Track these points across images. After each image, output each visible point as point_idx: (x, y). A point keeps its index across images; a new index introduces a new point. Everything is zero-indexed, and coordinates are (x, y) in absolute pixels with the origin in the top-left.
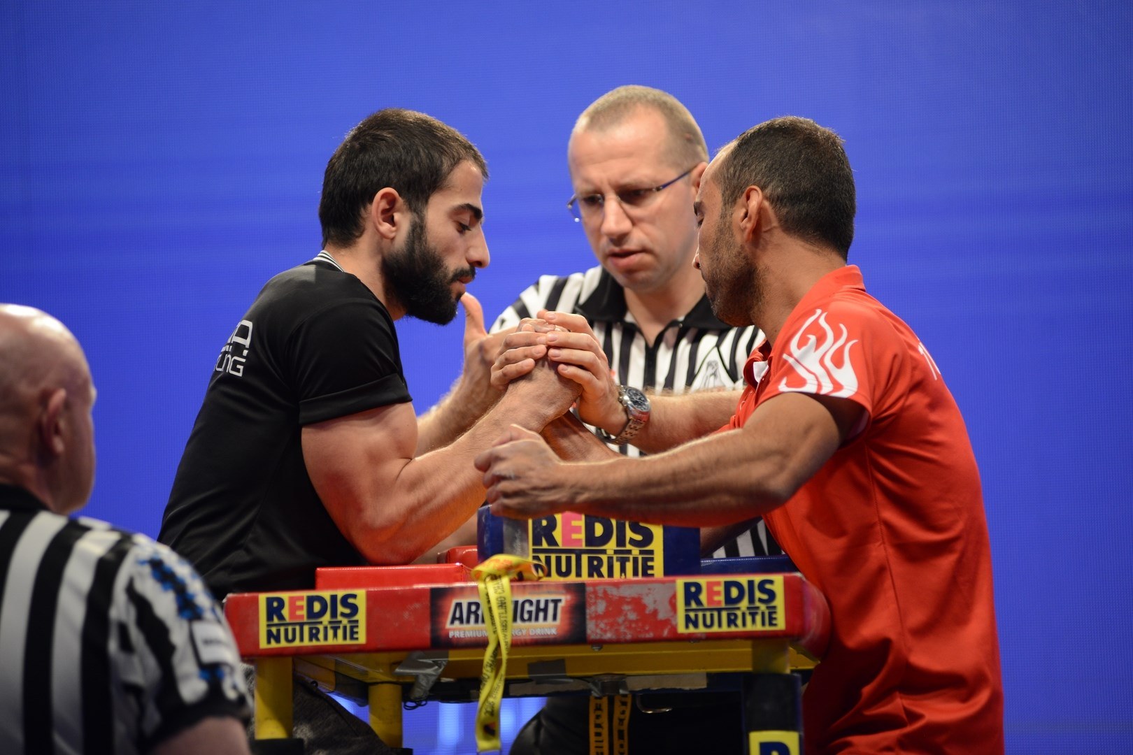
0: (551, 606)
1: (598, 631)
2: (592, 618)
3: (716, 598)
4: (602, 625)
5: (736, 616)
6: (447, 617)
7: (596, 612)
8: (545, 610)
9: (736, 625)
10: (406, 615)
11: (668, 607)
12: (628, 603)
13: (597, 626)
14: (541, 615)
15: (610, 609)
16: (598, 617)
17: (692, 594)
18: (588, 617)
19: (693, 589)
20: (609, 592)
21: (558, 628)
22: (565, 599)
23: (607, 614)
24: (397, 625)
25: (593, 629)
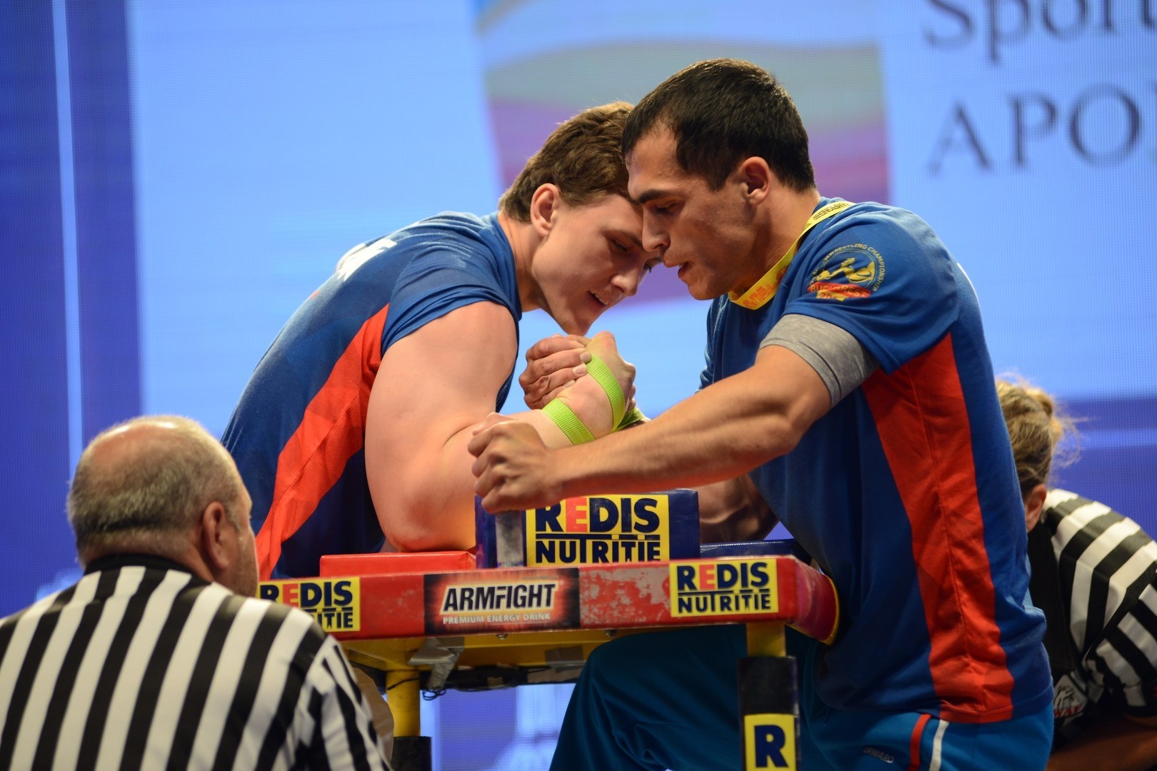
0: (545, 591)
1: (592, 616)
2: (585, 603)
3: (710, 582)
4: (596, 610)
5: (729, 599)
6: (441, 604)
7: (590, 596)
8: (539, 596)
9: (729, 609)
10: (400, 602)
11: (662, 591)
12: (622, 588)
13: (590, 611)
14: (535, 600)
15: (604, 594)
16: (592, 602)
17: (685, 578)
18: (581, 601)
19: (686, 573)
20: (602, 577)
21: (550, 612)
22: (559, 584)
23: (600, 599)
24: (391, 612)
25: (588, 614)
